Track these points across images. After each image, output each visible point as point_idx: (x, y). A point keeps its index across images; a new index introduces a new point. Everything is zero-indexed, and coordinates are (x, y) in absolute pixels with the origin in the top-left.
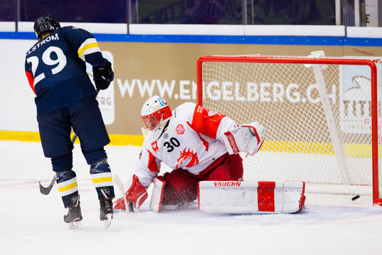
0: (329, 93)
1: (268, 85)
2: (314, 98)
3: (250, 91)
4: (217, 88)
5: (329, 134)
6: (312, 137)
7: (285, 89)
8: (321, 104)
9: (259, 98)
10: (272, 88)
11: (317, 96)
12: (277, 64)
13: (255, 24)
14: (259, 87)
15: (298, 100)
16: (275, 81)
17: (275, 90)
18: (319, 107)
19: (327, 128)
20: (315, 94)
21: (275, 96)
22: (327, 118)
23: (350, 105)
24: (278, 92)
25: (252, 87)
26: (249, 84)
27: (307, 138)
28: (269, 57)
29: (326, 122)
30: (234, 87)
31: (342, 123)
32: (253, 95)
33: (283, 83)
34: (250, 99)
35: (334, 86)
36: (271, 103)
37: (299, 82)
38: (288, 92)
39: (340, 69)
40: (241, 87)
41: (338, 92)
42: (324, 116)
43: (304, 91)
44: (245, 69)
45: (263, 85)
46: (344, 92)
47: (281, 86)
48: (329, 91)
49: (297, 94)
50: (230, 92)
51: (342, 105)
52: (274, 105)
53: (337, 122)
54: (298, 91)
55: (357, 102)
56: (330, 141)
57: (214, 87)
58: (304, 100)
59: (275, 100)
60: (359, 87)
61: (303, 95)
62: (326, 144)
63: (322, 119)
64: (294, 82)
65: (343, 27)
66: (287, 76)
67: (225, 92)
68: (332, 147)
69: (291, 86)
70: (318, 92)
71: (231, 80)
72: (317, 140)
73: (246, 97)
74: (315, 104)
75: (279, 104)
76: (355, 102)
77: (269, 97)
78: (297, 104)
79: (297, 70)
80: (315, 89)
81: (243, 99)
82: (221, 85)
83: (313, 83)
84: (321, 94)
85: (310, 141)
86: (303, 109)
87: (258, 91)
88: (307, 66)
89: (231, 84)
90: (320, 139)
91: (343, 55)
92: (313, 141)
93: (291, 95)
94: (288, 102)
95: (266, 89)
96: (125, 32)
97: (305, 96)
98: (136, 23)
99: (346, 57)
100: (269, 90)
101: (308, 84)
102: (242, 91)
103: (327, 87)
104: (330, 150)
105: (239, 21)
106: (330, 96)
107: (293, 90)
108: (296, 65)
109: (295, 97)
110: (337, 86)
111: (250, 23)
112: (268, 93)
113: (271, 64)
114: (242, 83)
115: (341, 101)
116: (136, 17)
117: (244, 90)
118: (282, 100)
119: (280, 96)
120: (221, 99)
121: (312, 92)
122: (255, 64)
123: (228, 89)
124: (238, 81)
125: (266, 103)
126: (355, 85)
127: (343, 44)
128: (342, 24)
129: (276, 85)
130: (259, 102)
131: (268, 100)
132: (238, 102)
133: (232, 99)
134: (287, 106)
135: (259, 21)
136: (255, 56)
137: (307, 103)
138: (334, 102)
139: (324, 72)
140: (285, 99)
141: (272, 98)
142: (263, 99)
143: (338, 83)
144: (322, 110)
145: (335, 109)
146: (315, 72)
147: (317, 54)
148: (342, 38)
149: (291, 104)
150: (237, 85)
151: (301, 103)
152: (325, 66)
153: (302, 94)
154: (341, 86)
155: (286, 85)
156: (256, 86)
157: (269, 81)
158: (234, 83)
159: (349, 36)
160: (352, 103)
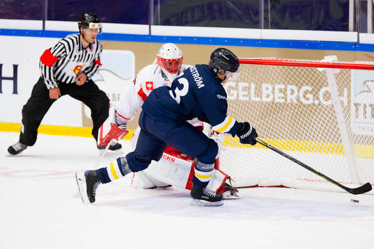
0: (341, 96)
1: (282, 86)
2: (326, 100)
3: (265, 92)
4: (233, 89)
5: (339, 135)
6: (323, 138)
7: (299, 92)
8: (333, 106)
9: (274, 99)
10: (286, 90)
11: (329, 98)
12: (291, 67)
13: (271, 29)
14: (274, 89)
15: (310, 102)
16: (289, 83)
17: (289, 92)
18: (331, 109)
19: (338, 129)
20: (327, 96)
21: (289, 97)
22: (338, 120)
23: (361, 108)
24: (292, 94)
25: (267, 89)
26: (264, 86)
27: (318, 139)
28: (284, 60)
29: (337, 123)
30: (250, 88)
31: (352, 125)
32: (268, 96)
33: (297, 85)
34: (265, 99)
35: (346, 90)
36: (285, 104)
37: (312, 84)
38: (301, 94)
39: (352, 74)
40: (256, 88)
41: (349, 95)
42: (336, 117)
43: (317, 93)
44: (260, 71)
45: (277, 87)
46: (355, 96)
47: (295, 88)
48: (341, 94)
49: (310, 96)
50: (246, 93)
51: (353, 108)
52: (288, 106)
53: (348, 123)
54: (311, 93)
55: (367, 105)
56: (341, 141)
57: (230, 87)
58: (317, 102)
59: (289, 101)
60: (369, 91)
61: (316, 97)
62: (337, 145)
63: (333, 120)
64: (307, 84)
65: (356, 33)
66: (301, 79)
67: (241, 93)
68: (342, 147)
69: (305, 88)
70: (330, 95)
71: (247, 82)
72: (328, 140)
73: (261, 97)
74: (328, 107)
75: (292, 105)
76: (365, 105)
77: (283, 98)
78: (309, 105)
79: (310, 73)
80: (327, 92)
81: (258, 99)
82: (237, 86)
83: (325, 86)
84: (333, 96)
85: (322, 141)
86: (316, 110)
87: (273, 92)
88: (320, 69)
89: (247, 85)
90: (331, 140)
91: (355, 60)
92: (324, 141)
93: (304, 97)
94: (301, 103)
95: (281, 91)
96: (147, 33)
97: (318, 99)
98: (158, 25)
99: (357, 62)
100: (284, 91)
101: (321, 87)
102: (257, 91)
103: (339, 90)
104: (341, 151)
105: (255, 25)
106: (342, 98)
107: (306, 93)
108: (309, 69)
109: (308, 99)
110: (349, 89)
111: (266, 27)
112: (282, 95)
113: (286, 67)
114: (257, 84)
115: (352, 104)
116: (157, 19)
117: (259, 90)
118: (295, 101)
119: (294, 97)
120: (237, 99)
121: (325, 95)
122: (271, 67)
123: (244, 89)
124: (254, 82)
125: (280, 104)
126: (366, 89)
127: (355, 49)
128: (355, 30)
129: (290, 87)
130: (273, 103)
131: (282, 101)
132: (253, 102)
133: (248, 99)
134: (300, 107)
135: (276, 25)
136: (270, 58)
137: (319, 104)
138: (346, 104)
139: (337, 76)
140: (298, 100)
141: (286, 99)
142: (277, 100)
143: (350, 86)
144: (334, 112)
145: (346, 111)
146: (328, 75)
147: (331, 58)
148: (355, 44)
149: (304, 106)
150: (253, 86)
151: (314, 104)
152: (338, 70)
153: (314, 96)
154: (352, 90)
155: (300, 88)
156: (271, 87)
157: (284, 83)
158: (250, 84)
159: (361, 42)
160: (363, 105)
